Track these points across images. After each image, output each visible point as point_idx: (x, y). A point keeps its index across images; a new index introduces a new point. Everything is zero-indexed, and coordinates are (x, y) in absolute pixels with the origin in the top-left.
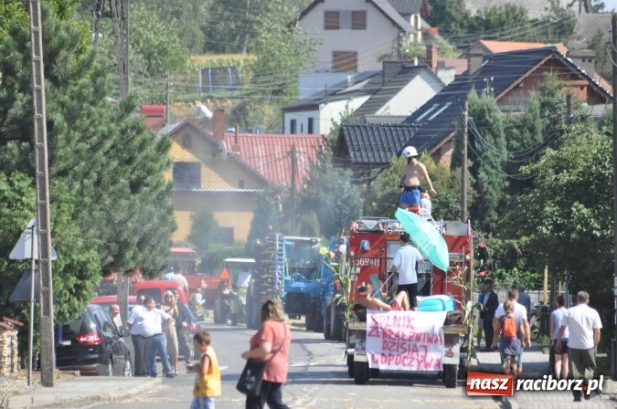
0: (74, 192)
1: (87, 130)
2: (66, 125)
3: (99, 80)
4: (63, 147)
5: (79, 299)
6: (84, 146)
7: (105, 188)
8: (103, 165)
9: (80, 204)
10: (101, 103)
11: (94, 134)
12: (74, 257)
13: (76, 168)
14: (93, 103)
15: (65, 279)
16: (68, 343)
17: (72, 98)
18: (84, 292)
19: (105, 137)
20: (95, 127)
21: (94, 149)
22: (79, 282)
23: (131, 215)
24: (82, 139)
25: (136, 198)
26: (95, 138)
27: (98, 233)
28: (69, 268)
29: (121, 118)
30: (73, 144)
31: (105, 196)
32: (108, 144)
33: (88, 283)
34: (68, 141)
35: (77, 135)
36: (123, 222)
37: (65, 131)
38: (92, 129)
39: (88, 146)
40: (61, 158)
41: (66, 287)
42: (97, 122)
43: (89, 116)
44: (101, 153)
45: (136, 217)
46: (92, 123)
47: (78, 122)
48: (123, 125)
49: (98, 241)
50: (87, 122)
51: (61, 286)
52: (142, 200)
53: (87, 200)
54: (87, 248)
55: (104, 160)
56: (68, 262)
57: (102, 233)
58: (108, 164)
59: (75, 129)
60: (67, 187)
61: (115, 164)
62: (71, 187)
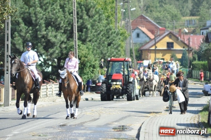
0: (92, 46)
1: (97, 29)
2: (91, 28)
3: (101, 16)
4: (90, 34)
5: (93, 74)
6: (95, 34)
7: (101, 45)
8: (101, 39)
9: (94, 49)
10: (101, 22)
11: (99, 30)
12: (92, 63)
13: (93, 40)
14: (99, 22)
15: (89, 68)
16: (94, 85)
17: (93, 21)
18: (94, 72)
19: (101, 31)
20: (99, 28)
21: (99, 34)
22: (93, 69)
23: (108, 52)
24: (95, 32)
25: (109, 47)
26: (99, 32)
27: (99, 56)
28: (90, 66)
29: (106, 26)
30: (93, 33)
31: (101, 47)
32: (102, 33)
33: (95, 70)
34: (91, 32)
35: (94, 31)
36: (106, 54)
37: (91, 30)
38: (98, 29)
39: (97, 34)
40: (89, 37)
41: (89, 70)
42: (99, 27)
43: (97, 26)
44: (100, 35)
45: (109, 52)
46: (98, 27)
47: (94, 27)
48: (107, 28)
49: (98, 59)
50: (97, 27)
51: (88, 70)
52: (111, 48)
53: (95, 48)
54: (96, 60)
55: (101, 37)
56: (90, 64)
57: (100, 56)
58: (102, 38)
59: (93, 29)
60: (91, 45)
61: (104, 38)
62: (92, 45)
